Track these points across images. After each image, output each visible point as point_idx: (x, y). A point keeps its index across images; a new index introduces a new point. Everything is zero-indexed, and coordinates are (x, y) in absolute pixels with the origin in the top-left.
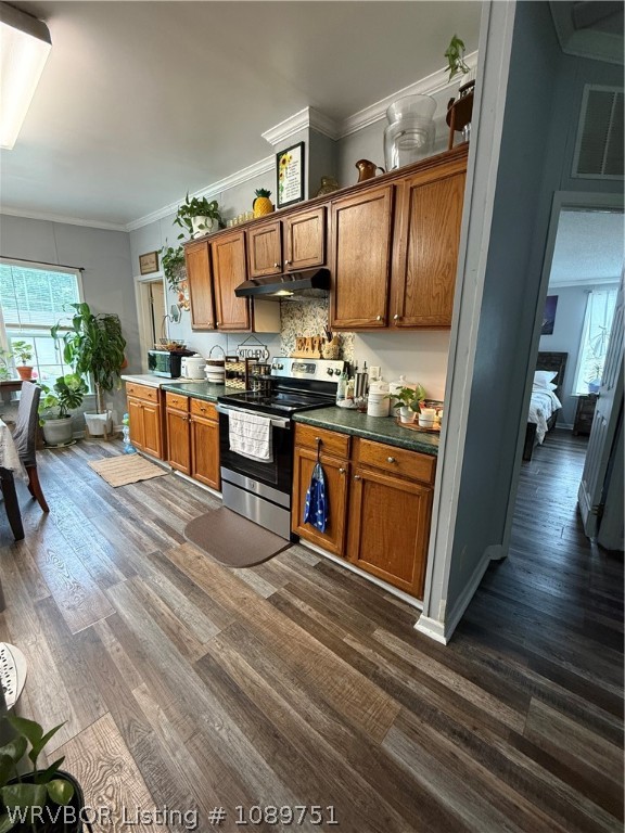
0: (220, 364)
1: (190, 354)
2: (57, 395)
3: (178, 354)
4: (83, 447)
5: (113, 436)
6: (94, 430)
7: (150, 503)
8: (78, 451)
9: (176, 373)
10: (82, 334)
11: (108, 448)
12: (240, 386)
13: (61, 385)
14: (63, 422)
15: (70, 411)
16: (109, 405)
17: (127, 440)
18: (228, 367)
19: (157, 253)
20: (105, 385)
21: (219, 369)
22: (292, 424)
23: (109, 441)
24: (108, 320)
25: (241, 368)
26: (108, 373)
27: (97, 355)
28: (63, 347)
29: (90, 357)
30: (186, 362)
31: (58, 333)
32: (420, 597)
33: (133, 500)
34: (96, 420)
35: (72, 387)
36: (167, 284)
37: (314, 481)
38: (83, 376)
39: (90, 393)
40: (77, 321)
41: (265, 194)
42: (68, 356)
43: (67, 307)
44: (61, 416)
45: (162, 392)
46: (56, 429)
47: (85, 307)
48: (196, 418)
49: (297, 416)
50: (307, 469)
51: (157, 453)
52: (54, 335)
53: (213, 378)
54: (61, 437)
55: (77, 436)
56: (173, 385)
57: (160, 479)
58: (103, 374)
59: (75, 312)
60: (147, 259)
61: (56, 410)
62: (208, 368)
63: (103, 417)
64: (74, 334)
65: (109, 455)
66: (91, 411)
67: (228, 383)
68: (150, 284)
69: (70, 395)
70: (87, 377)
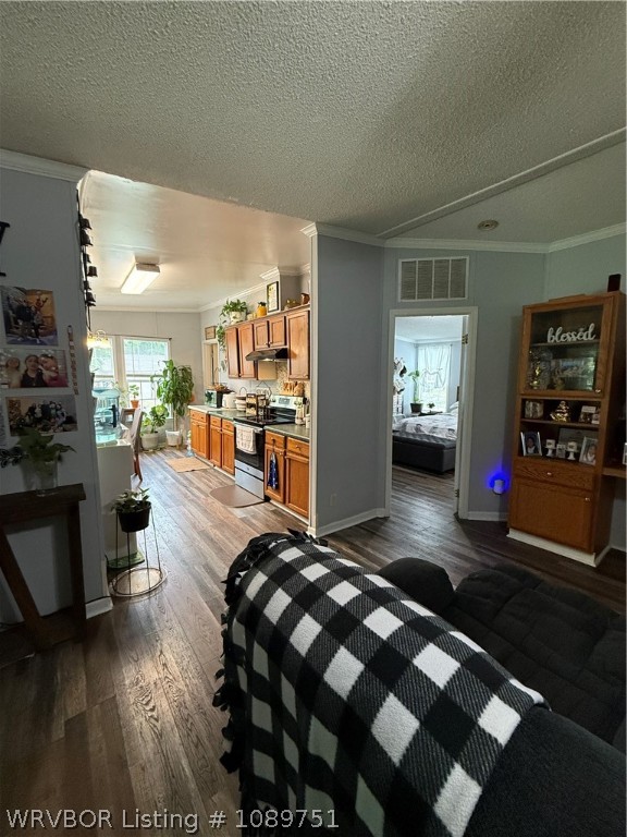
0: (244, 399)
1: (228, 392)
2: (151, 418)
3: (222, 391)
4: (164, 453)
5: (181, 446)
6: (171, 442)
7: (196, 481)
8: (160, 454)
9: (219, 405)
10: (168, 379)
11: (178, 453)
12: (252, 412)
13: (153, 412)
14: (153, 435)
15: (158, 429)
16: (182, 426)
17: (189, 448)
18: (248, 400)
19: (215, 327)
20: (180, 413)
21: (243, 402)
22: (264, 431)
23: (180, 450)
24: (184, 370)
25: (253, 401)
26: (182, 404)
27: (175, 393)
28: (157, 387)
29: (171, 394)
30: (226, 397)
31: (155, 379)
32: (307, 518)
33: (187, 479)
34: (172, 435)
35: (159, 414)
36: (219, 347)
37: (272, 462)
38: (166, 405)
39: (170, 417)
40: (165, 372)
41: (263, 304)
42: (159, 394)
43: (161, 363)
44: (152, 432)
45: (209, 416)
46: (149, 440)
47: (171, 362)
48: (224, 431)
49: (266, 427)
50: (270, 457)
51: (205, 455)
52: (152, 381)
53: (239, 407)
54: (152, 445)
55: (160, 445)
56: (218, 412)
57: (205, 471)
58: (179, 405)
59: (164, 366)
60: (209, 330)
61: (150, 428)
62: (238, 401)
63: (177, 433)
64: (163, 379)
65: (178, 457)
66: (170, 429)
67: (248, 411)
68: (212, 345)
69: (159, 419)
70: (169, 407)
